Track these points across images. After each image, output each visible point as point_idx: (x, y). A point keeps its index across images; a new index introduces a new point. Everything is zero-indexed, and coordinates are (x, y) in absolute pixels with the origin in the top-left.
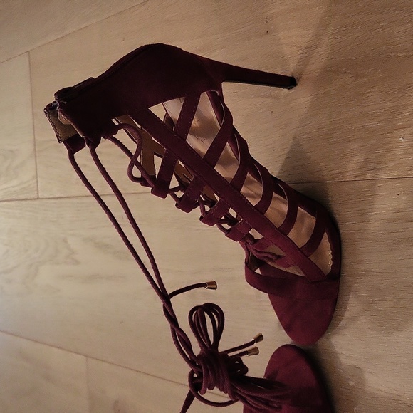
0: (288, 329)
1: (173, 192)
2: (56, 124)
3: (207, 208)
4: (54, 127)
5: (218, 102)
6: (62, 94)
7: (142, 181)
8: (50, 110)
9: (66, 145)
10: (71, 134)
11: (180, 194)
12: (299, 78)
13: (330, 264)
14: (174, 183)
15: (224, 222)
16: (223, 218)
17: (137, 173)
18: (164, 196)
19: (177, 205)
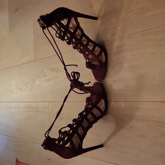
0: (96, 78)
1: (66, 40)
2: (40, 23)
3: (74, 45)
5: (76, 20)
6: (41, 17)
7: (59, 38)
8: (39, 20)
10: (43, 25)
11: (67, 41)
12: (98, 17)
13: (105, 60)
14: (66, 38)
15: (78, 49)
17: (58, 36)
18: (63, 41)
19: (67, 43)
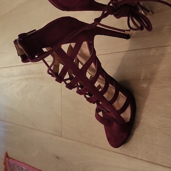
1: (65, 81)
4: (17, 49)
5: (91, 46)
7: (52, 75)
9: (21, 57)
15: (87, 94)
16: (87, 93)
18: (61, 82)
19: (66, 86)
